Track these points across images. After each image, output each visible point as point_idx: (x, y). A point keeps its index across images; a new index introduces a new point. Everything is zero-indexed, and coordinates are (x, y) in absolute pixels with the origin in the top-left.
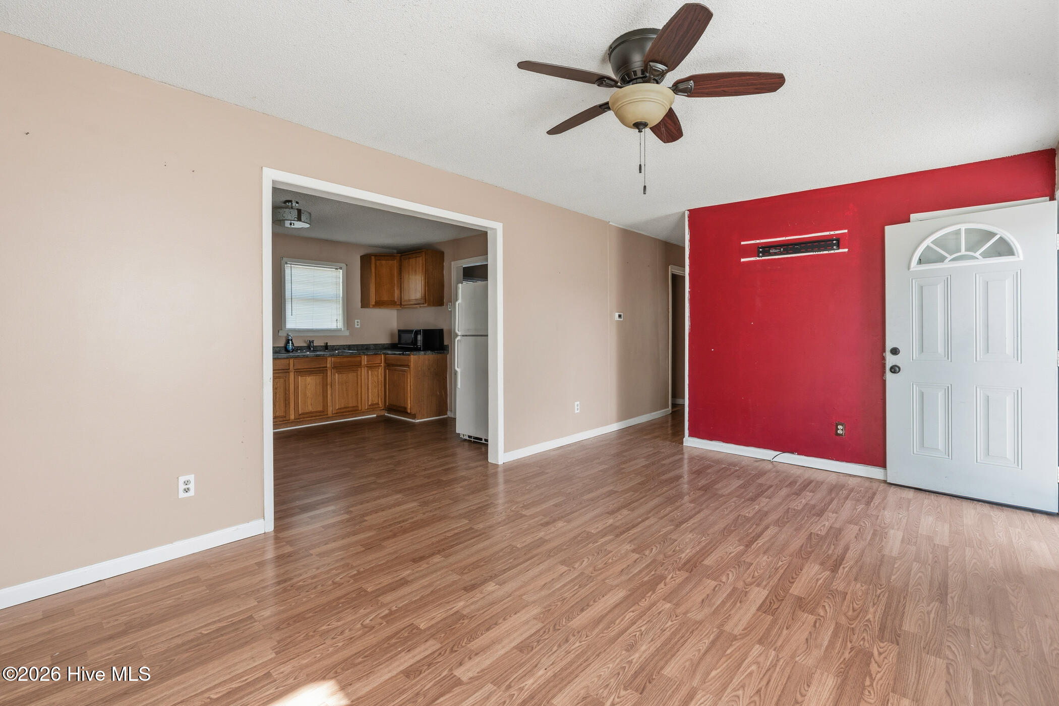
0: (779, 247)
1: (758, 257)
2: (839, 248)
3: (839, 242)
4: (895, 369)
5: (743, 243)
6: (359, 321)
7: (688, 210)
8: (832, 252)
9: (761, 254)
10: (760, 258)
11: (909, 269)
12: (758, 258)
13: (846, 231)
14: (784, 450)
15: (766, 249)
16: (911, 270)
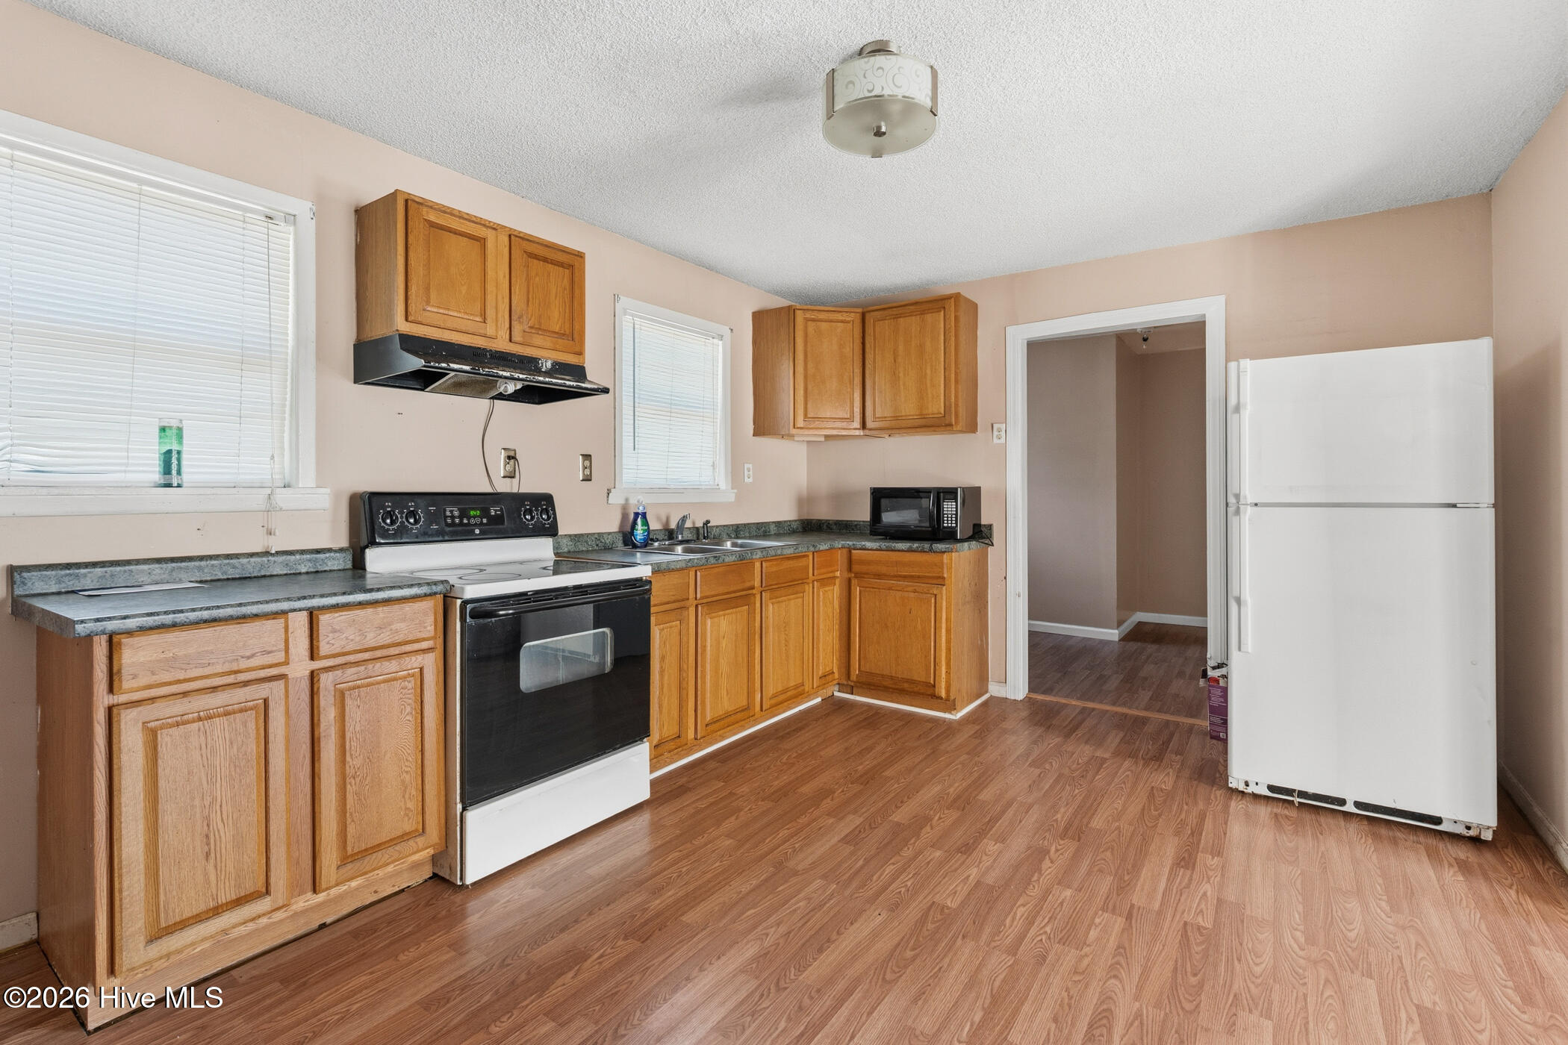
6: (750, 466)
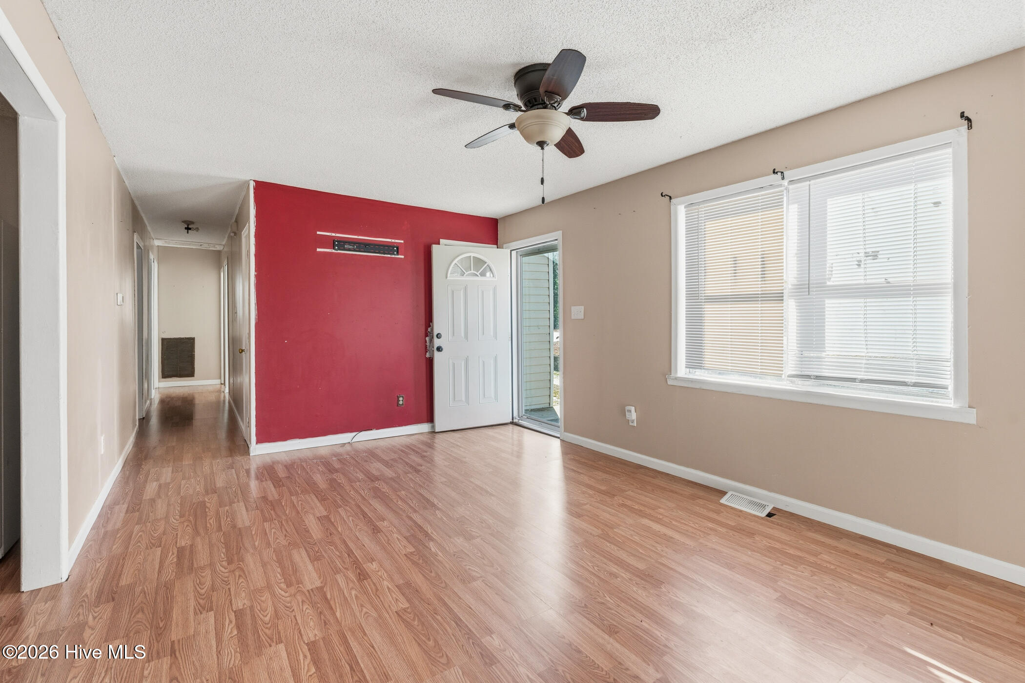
0: (353, 244)
1: (334, 248)
2: (398, 254)
3: (397, 249)
4: (439, 349)
5: (318, 233)
7: (254, 181)
8: (393, 256)
9: (336, 248)
10: (336, 251)
11: (446, 278)
12: (334, 251)
13: (402, 242)
14: (360, 429)
15: (341, 244)
16: (448, 279)
